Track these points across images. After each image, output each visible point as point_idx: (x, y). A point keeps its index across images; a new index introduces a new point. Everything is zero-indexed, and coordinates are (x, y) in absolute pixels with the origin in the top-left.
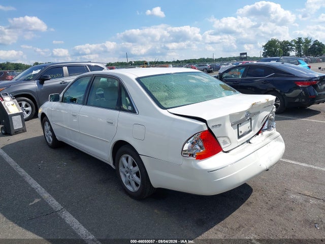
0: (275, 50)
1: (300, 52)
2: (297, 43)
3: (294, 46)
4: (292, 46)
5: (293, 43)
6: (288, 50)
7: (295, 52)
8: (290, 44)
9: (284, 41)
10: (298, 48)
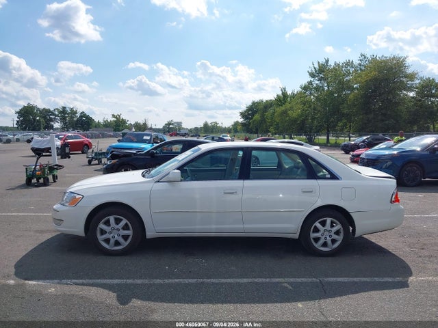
0: (34, 119)
1: (65, 124)
2: (60, 112)
3: (58, 116)
4: (56, 116)
5: (57, 113)
6: (51, 120)
7: (59, 124)
8: (53, 114)
9: (44, 109)
10: (63, 119)
